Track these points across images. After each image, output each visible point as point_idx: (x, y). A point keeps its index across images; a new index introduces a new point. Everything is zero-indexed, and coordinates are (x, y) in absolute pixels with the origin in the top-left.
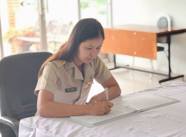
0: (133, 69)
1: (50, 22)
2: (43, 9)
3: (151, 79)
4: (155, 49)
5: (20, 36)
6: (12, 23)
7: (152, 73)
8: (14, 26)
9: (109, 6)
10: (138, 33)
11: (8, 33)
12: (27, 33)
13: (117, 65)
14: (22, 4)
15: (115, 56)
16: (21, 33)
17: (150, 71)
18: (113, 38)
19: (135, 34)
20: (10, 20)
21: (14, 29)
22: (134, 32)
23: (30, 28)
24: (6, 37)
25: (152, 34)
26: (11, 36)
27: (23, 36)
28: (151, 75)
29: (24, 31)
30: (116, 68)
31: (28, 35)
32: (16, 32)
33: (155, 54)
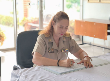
0: (93, 45)
1: (47, 16)
2: (41, 7)
3: (104, 51)
4: (106, 34)
5: (29, 23)
6: (26, 15)
7: (104, 48)
8: (26, 17)
9: (81, 7)
10: (96, 23)
11: (23, 21)
12: (33, 21)
13: (84, 42)
14: (29, 4)
15: (83, 37)
16: (30, 21)
17: (103, 47)
18: (82, 26)
19: (95, 24)
20: (24, 13)
21: (26, 19)
22: (94, 23)
23: (36, 18)
24: (21, 23)
25: (105, 24)
26: (24, 23)
27: (31, 23)
28: (103, 49)
29: (32, 20)
30: (83, 44)
31: (34, 23)
32: (28, 20)
33: (106, 37)
